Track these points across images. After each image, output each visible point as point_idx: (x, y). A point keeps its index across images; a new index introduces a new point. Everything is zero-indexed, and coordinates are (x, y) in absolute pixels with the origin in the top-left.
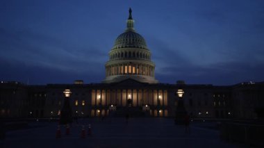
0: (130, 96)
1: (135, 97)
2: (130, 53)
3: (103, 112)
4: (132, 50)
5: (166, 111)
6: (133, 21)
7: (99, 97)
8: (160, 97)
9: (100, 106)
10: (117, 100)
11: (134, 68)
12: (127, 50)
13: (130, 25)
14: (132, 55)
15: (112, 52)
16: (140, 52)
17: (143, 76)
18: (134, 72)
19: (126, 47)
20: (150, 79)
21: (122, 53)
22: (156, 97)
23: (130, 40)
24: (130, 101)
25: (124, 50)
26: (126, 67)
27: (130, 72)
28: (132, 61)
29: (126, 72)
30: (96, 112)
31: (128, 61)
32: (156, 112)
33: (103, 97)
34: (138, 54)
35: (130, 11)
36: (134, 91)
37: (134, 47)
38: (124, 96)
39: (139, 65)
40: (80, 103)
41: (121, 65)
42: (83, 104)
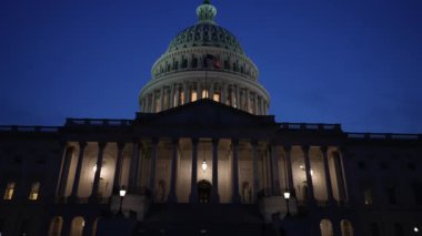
1: (225, 173)
2: (210, 57)
7: (90, 172)
12: (200, 51)
19: (194, 45)
21: (185, 61)
25: (188, 53)
33: (107, 173)
34: (227, 62)
37: (218, 46)
39: (230, 91)
40: (22, 194)
41: (180, 90)
42: (35, 196)
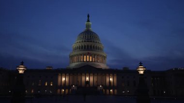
0: (87, 79)
1: (92, 79)
2: (88, 46)
3: (67, 91)
4: (89, 44)
5: (116, 91)
6: (91, 23)
7: (64, 79)
8: (111, 79)
9: (64, 86)
10: (78, 82)
11: (91, 57)
12: (86, 44)
13: (88, 26)
14: (89, 48)
15: (75, 45)
16: (95, 46)
17: (98, 64)
18: (91, 60)
19: (85, 42)
20: (103, 66)
21: (82, 46)
22: (108, 80)
23: (88, 36)
24: (88, 83)
25: (83, 44)
26: (85, 57)
27: (88, 60)
28: (89, 52)
29: (85, 60)
30: (61, 91)
31: (87, 52)
32: (108, 91)
33: (67, 79)
34: (94, 46)
35: (88, 16)
36: (91, 74)
37: (91, 42)
38: (83, 79)
39: (94, 55)
40: (49, 84)
41: (81, 55)
42: (51, 85)
